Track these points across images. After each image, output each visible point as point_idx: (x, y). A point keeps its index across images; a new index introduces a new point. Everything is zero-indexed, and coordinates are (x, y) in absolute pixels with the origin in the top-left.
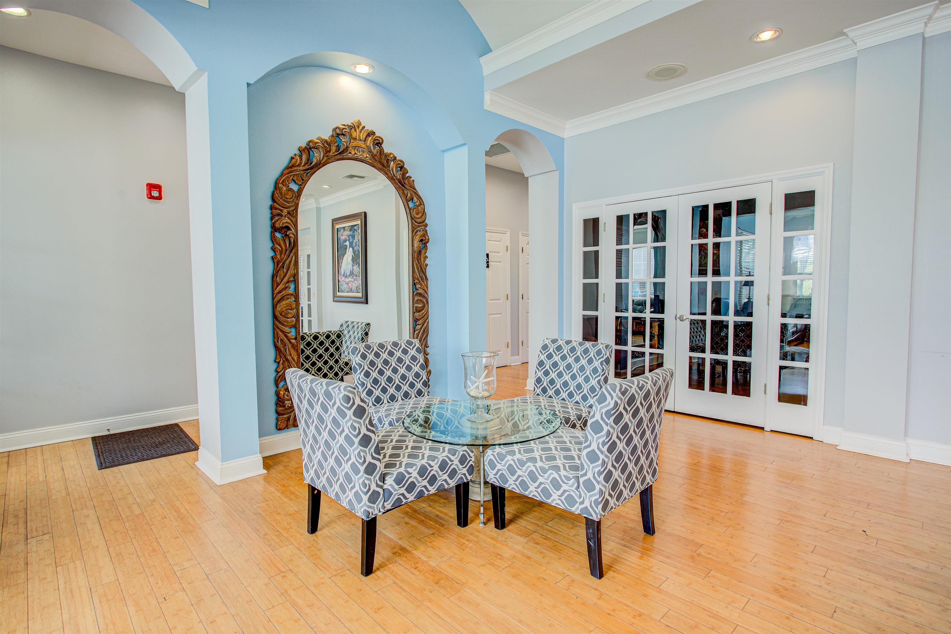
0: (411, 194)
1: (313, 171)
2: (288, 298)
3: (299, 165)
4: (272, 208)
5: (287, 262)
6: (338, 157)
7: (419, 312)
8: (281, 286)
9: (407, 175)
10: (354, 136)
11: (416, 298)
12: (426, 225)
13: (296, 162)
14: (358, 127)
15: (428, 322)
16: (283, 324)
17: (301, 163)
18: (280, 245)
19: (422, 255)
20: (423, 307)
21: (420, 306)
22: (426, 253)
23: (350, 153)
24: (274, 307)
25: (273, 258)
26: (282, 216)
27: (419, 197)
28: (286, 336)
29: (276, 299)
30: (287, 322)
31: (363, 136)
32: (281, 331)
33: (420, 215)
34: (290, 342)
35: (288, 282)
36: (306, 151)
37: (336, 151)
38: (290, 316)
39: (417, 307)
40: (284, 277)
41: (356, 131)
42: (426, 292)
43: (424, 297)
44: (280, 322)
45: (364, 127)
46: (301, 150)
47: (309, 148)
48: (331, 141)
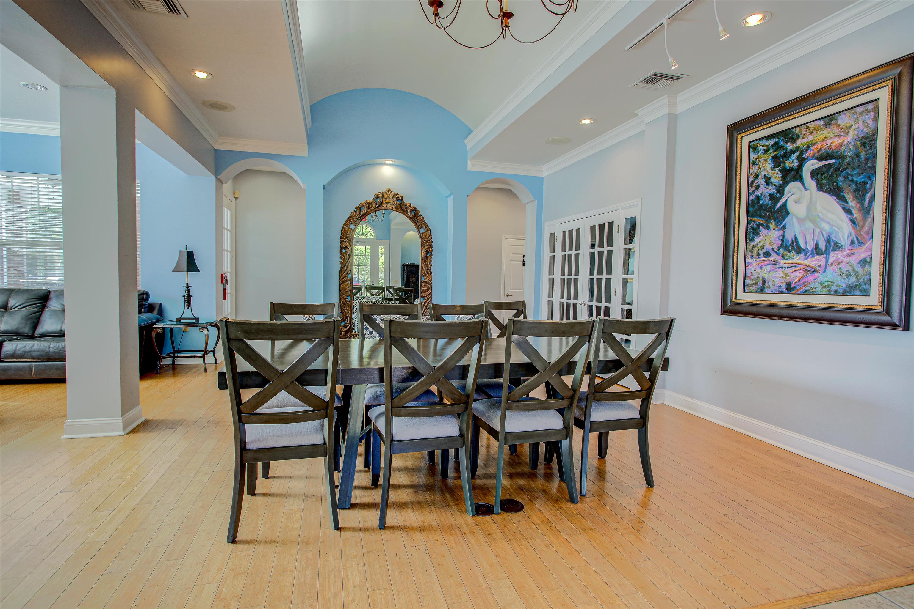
0: (421, 225)
1: (362, 218)
2: (347, 282)
3: (354, 216)
4: (341, 238)
5: (347, 264)
6: (376, 209)
7: (425, 292)
8: (344, 276)
9: (419, 214)
10: (386, 197)
11: (423, 284)
12: (432, 242)
13: (353, 215)
14: (389, 192)
15: (431, 299)
16: (343, 294)
17: (355, 215)
18: (343, 256)
19: (428, 260)
20: (429, 289)
21: (426, 289)
22: (431, 258)
23: (383, 206)
24: (340, 285)
25: (340, 262)
26: (344, 242)
27: (427, 227)
28: (345, 300)
29: (341, 282)
30: (346, 293)
31: (391, 196)
32: (343, 297)
33: (428, 236)
34: (347, 303)
35: (347, 274)
36: (358, 209)
37: (375, 206)
38: (347, 290)
39: (423, 290)
40: (345, 271)
41: (387, 194)
42: (430, 281)
43: (429, 284)
44: (342, 293)
45: (392, 192)
46: (357, 208)
47: (359, 208)
48: (372, 202)
